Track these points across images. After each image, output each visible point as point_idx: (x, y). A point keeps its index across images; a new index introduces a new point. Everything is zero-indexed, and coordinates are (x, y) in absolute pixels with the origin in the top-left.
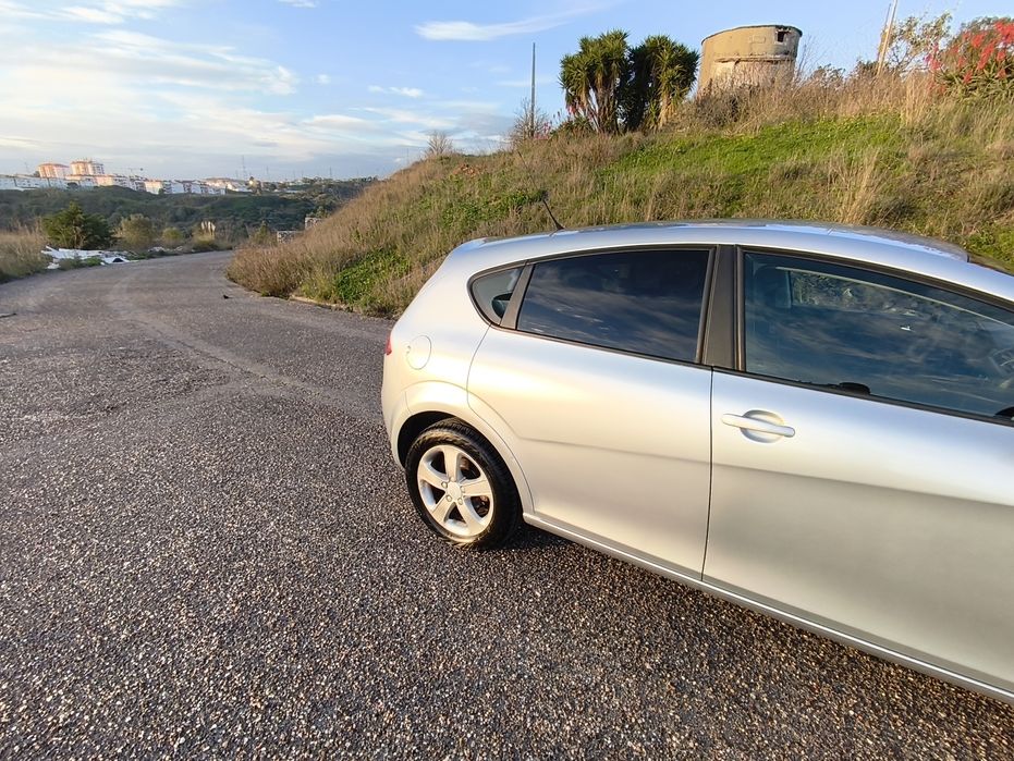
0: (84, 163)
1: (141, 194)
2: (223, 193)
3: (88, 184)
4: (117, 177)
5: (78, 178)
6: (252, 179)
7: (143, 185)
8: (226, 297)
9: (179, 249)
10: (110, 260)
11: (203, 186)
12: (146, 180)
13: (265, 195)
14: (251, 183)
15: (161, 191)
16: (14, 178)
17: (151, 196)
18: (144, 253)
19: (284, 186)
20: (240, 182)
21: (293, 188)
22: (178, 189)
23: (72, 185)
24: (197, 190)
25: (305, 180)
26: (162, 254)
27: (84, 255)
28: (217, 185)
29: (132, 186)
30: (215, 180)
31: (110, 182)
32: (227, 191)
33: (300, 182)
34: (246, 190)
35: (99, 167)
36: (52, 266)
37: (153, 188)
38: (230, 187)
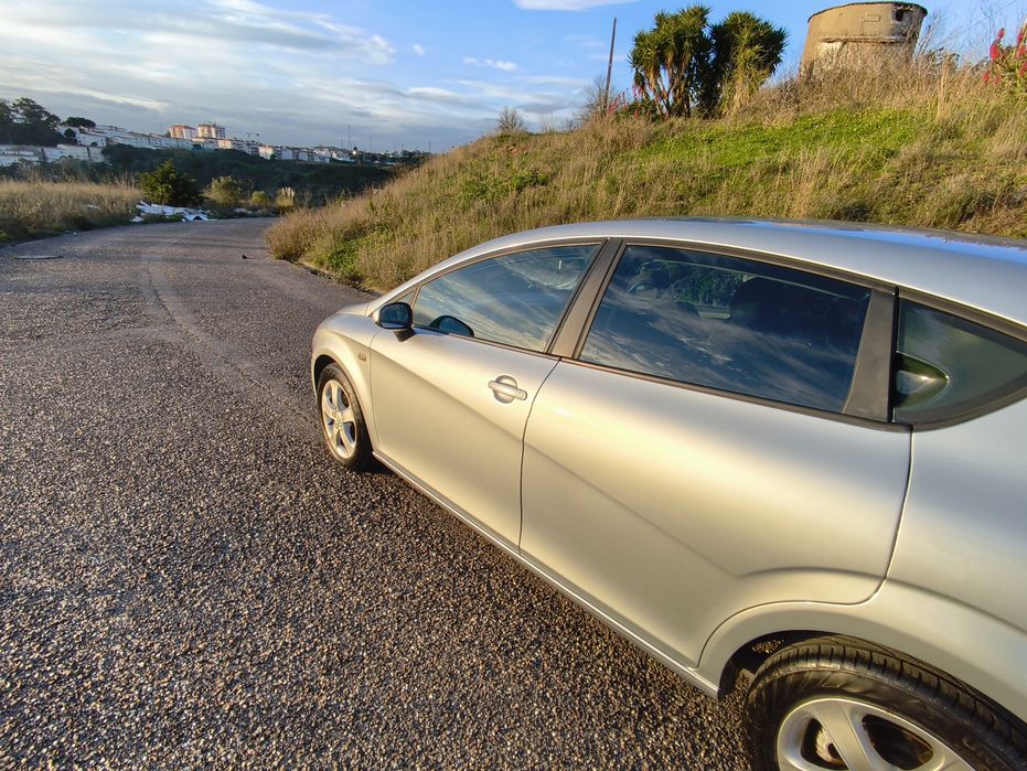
0: (209, 126)
1: (256, 159)
2: (328, 161)
3: (210, 146)
4: (234, 141)
5: (203, 140)
6: (355, 149)
7: (257, 150)
8: (244, 257)
9: (260, 212)
10: (191, 218)
11: (310, 153)
12: (261, 145)
13: (366, 166)
14: (354, 153)
15: (273, 156)
16: (149, 137)
17: (262, 160)
18: (226, 212)
19: (384, 158)
20: (344, 151)
21: (393, 160)
22: (288, 156)
23: (197, 146)
24: (304, 157)
25: (405, 153)
26: (242, 215)
27: (170, 211)
28: (323, 153)
29: (248, 150)
30: (321, 148)
31: (228, 145)
32: (332, 160)
33: (400, 154)
34: (348, 160)
35: (221, 131)
36: (137, 219)
37: (266, 152)
38: (334, 156)
